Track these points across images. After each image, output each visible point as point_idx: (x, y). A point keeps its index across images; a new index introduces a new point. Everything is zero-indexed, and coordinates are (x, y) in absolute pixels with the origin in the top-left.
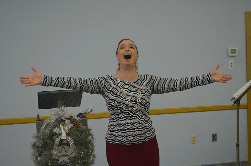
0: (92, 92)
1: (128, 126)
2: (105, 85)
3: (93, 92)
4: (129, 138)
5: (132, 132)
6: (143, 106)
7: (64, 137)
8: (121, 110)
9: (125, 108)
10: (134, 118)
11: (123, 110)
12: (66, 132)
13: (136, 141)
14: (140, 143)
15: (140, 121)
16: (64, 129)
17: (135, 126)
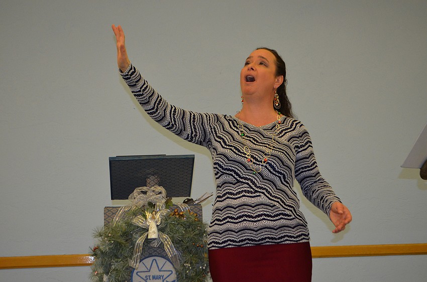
0: (189, 139)
1: (244, 210)
2: (214, 128)
3: (192, 137)
4: (246, 234)
5: (252, 221)
6: (276, 171)
7: (153, 233)
8: (235, 178)
9: (243, 173)
10: (258, 194)
11: (240, 177)
12: (157, 226)
13: (260, 240)
14: (268, 244)
15: (271, 202)
16: (153, 218)
17: (261, 210)
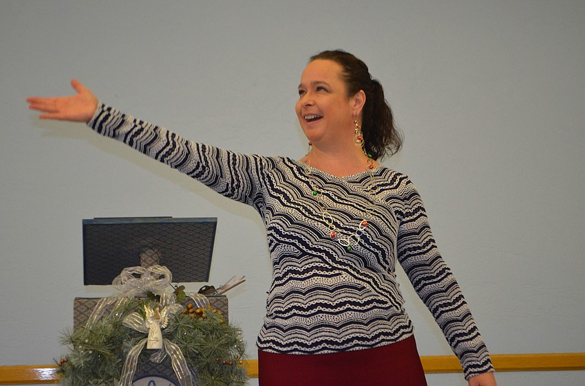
2: (268, 176)
4: (323, 334)
7: (155, 341)
8: (298, 248)
9: (314, 241)
12: (162, 329)
16: (156, 317)
